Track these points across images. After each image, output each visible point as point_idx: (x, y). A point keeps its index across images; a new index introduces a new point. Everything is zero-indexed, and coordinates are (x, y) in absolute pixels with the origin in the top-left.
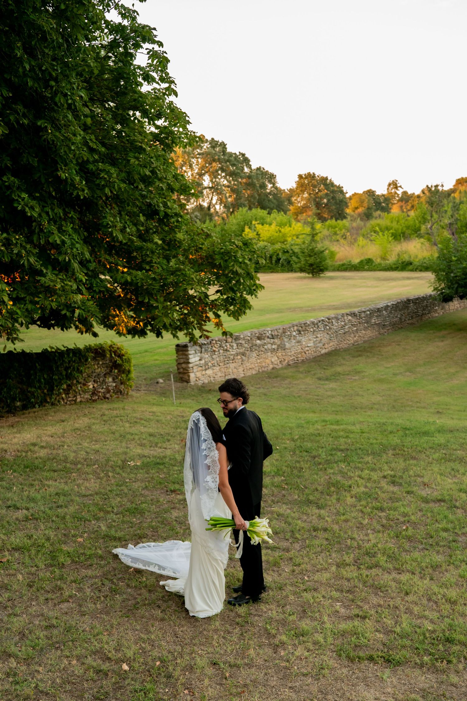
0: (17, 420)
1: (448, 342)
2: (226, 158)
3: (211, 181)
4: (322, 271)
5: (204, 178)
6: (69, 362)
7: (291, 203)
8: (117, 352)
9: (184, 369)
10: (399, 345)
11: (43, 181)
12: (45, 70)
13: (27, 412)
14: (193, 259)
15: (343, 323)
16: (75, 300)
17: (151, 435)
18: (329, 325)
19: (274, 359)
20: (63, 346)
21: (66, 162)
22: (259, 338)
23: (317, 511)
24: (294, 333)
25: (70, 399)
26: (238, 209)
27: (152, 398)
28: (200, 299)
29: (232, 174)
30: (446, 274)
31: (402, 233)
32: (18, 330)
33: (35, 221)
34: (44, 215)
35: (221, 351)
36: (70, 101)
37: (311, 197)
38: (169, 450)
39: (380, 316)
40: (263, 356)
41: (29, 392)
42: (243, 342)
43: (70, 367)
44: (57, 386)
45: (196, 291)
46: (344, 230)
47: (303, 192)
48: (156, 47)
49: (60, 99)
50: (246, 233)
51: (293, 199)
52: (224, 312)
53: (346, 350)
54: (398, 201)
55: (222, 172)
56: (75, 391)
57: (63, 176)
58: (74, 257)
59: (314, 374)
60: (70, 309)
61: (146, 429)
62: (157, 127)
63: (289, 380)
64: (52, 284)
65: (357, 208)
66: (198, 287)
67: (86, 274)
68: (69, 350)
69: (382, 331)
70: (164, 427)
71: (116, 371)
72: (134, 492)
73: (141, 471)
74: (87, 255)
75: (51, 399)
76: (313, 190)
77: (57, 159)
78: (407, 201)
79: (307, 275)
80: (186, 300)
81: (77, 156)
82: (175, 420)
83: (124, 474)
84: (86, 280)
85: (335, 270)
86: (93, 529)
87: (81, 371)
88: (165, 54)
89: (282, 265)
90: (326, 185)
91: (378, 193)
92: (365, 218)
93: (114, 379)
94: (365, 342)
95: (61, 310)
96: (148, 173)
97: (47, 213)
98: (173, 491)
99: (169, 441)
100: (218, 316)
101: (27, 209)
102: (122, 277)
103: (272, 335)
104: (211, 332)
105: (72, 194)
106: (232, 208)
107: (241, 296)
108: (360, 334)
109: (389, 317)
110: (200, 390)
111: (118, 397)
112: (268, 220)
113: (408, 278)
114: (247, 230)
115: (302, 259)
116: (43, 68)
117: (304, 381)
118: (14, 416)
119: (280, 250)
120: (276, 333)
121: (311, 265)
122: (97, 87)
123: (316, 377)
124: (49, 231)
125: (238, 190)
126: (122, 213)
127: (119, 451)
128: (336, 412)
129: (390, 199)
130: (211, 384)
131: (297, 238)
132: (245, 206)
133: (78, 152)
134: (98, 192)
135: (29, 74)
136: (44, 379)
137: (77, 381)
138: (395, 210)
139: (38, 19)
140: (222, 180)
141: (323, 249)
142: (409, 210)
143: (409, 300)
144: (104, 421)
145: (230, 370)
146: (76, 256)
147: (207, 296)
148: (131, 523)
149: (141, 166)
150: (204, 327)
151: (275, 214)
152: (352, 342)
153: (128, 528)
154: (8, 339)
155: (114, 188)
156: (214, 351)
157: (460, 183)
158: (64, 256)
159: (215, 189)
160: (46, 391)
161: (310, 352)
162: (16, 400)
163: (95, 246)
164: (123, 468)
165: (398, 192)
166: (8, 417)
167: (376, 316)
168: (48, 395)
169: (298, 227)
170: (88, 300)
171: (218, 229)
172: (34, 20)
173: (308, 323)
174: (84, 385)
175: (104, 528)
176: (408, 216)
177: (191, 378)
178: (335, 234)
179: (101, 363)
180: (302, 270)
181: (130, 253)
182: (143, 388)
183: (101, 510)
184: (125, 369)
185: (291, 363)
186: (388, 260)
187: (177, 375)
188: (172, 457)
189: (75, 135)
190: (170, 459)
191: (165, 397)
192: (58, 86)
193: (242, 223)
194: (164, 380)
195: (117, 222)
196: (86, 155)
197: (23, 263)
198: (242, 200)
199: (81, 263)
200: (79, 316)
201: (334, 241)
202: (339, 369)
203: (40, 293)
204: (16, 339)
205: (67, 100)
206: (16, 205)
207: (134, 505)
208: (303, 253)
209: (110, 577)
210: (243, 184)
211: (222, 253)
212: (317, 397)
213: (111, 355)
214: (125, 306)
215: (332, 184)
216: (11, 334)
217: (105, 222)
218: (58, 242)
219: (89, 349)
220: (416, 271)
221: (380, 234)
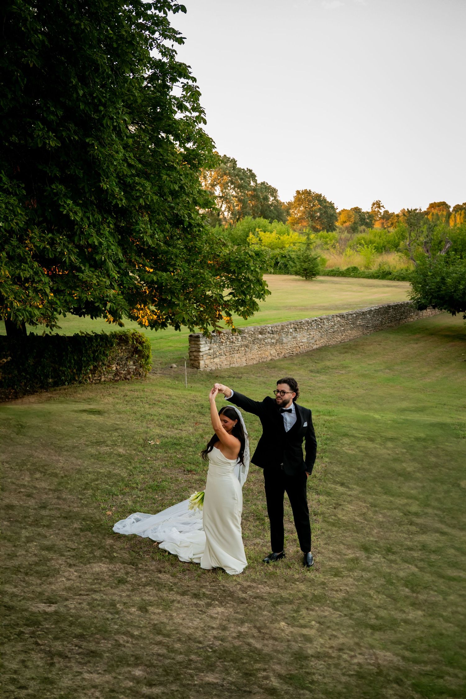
0: (49, 395)
1: (421, 344)
2: (236, 172)
3: (222, 191)
4: (314, 275)
5: (216, 188)
6: (97, 346)
7: (289, 214)
8: (139, 340)
9: (195, 357)
10: (380, 345)
11: (87, 190)
12: (95, 97)
13: (58, 388)
14: (211, 264)
15: (333, 323)
16: (108, 294)
17: (168, 417)
18: (321, 324)
19: (273, 352)
20: (92, 332)
21: (108, 175)
22: (261, 333)
23: (316, 496)
24: (291, 330)
25: (95, 378)
26: (244, 217)
27: (167, 381)
28: (216, 300)
29: (240, 187)
30: (422, 286)
31: (383, 246)
32: (57, 318)
33: (77, 224)
34: (85, 220)
35: (228, 343)
36: (115, 124)
37: (307, 210)
38: (184, 432)
39: (364, 318)
40: (264, 348)
41: (61, 371)
42: (247, 336)
43: (97, 351)
44: (85, 367)
45: (212, 293)
46: (333, 241)
47: (300, 205)
48: (190, 82)
49: (107, 121)
50: (250, 238)
51: (291, 211)
52: (235, 312)
53: (334, 347)
54: (380, 218)
55: (231, 184)
56: (100, 371)
57: (105, 187)
58: (109, 257)
59: (307, 367)
60: (103, 302)
61: (163, 411)
62: (186, 149)
63: (285, 371)
64: (89, 279)
65: (345, 222)
66: (215, 290)
67: (119, 272)
68: (97, 335)
69: (365, 332)
70: (179, 410)
71: (137, 356)
72: (155, 470)
73: (160, 450)
74: (121, 256)
75: (79, 378)
76: (309, 205)
77: (101, 172)
78: (388, 219)
79: (301, 278)
80: (203, 300)
81: (118, 170)
82: (189, 403)
83: (145, 453)
84: (118, 277)
85: (324, 275)
86: (120, 503)
87: (107, 355)
88: (197, 89)
89: (280, 268)
90: (319, 201)
91: (364, 210)
92: (351, 231)
93: (134, 363)
94: (350, 340)
95: (96, 303)
96: (177, 188)
97: (88, 218)
98: (190, 471)
99: (184, 423)
100: (229, 315)
101: (71, 214)
102: (149, 277)
103: (272, 331)
104: (223, 328)
105: (112, 202)
106: (238, 216)
107: (251, 299)
108: (347, 334)
109: (372, 320)
110: (208, 375)
111: (137, 379)
112: (270, 228)
113: (388, 286)
114: (251, 235)
115: (298, 264)
116: (94, 95)
117: (298, 372)
118: (47, 391)
119: (279, 254)
120: (276, 330)
121: (305, 270)
122: (138, 112)
123: (309, 369)
124: (89, 234)
125: (244, 200)
126: (153, 221)
127: (141, 430)
128: (326, 403)
129: (373, 217)
130: (217, 371)
131: (294, 245)
132: (249, 214)
133: (119, 167)
134: (133, 201)
135: (82, 99)
136: (74, 360)
137: (103, 363)
138: (377, 226)
139: (93, 54)
140: (231, 191)
141: (316, 257)
142: (389, 227)
143: (389, 306)
144: (127, 401)
145: (235, 359)
146: (111, 256)
147: (222, 297)
148: (154, 499)
149: (171, 182)
150: (217, 324)
151: (275, 223)
152: (340, 339)
153: (151, 504)
154: (47, 326)
155: (147, 199)
156: (222, 342)
157: (433, 207)
158: (100, 256)
159: (225, 198)
160: (75, 371)
161: (303, 347)
162: (48, 377)
163: (127, 248)
164: (144, 447)
165: (380, 211)
166: (42, 392)
167: (361, 319)
168: (77, 374)
169: (294, 236)
170: (118, 294)
171: (226, 233)
172: (90, 55)
173: (303, 321)
174: (109, 366)
175: (130, 503)
176: (389, 232)
177: (201, 365)
178: (326, 243)
179: (124, 348)
180: (297, 273)
181: (156, 256)
182: (159, 371)
183: (127, 486)
184: (144, 354)
185: (287, 355)
186: (371, 269)
187: (189, 361)
188: (187, 439)
189: (117, 152)
190: (186, 441)
191: (178, 380)
192: (106, 111)
193: (247, 230)
194: (177, 365)
195: (148, 228)
196: (126, 170)
197: (65, 260)
198: (247, 209)
199: (114, 262)
200: (110, 308)
201: (325, 249)
202: (328, 363)
203: (78, 287)
204: (54, 326)
205: (113, 123)
206: (61, 210)
207: (156, 483)
208: (299, 259)
209: (136, 550)
210: (249, 196)
211: (237, 261)
212: (309, 388)
213: (133, 341)
214: (150, 302)
215: (325, 200)
216: (50, 321)
217: (137, 228)
218: (96, 243)
219: (114, 335)
220: (394, 280)
221: (365, 246)
